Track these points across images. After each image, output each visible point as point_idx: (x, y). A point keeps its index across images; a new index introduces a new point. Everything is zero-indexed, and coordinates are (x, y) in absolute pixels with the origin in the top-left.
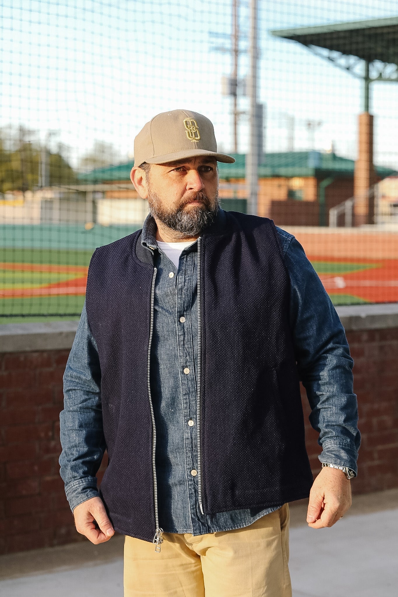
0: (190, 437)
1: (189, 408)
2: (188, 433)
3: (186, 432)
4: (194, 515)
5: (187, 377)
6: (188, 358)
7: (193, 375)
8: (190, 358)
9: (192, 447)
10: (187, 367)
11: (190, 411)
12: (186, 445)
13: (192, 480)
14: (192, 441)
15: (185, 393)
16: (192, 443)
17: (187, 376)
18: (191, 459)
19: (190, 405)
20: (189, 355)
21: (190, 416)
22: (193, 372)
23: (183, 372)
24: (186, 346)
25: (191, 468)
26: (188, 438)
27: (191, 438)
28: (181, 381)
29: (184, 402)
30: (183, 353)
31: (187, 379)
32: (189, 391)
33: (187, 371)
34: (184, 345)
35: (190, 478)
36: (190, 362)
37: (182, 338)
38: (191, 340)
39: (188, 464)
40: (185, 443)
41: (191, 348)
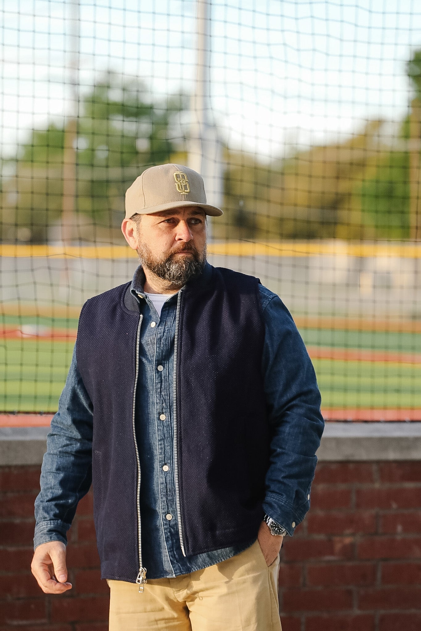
0: (164, 482)
1: (164, 454)
2: (162, 478)
3: (161, 477)
4: (172, 557)
5: (163, 424)
6: (164, 405)
7: (169, 421)
8: (166, 405)
9: (167, 492)
10: (163, 413)
11: (164, 457)
12: (160, 490)
13: (167, 524)
14: (167, 486)
15: (161, 439)
16: (166, 488)
17: (163, 422)
18: (166, 503)
19: (164, 450)
20: (165, 402)
21: (165, 461)
22: (168, 419)
23: (159, 419)
24: (163, 393)
25: (165, 512)
26: (163, 483)
27: (166, 483)
28: (157, 427)
29: (159, 448)
30: (160, 400)
31: (163, 425)
32: (164, 436)
33: (163, 417)
34: (161, 392)
35: (166, 522)
36: (166, 409)
37: (159, 386)
38: (167, 388)
39: (163, 508)
40: (160, 488)
41: (167, 395)
